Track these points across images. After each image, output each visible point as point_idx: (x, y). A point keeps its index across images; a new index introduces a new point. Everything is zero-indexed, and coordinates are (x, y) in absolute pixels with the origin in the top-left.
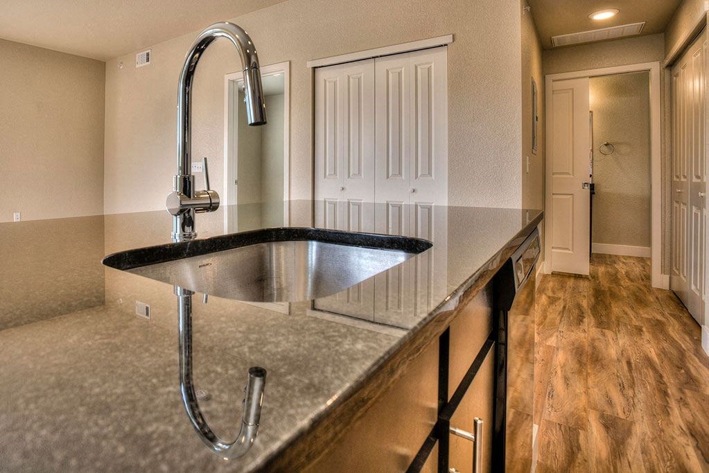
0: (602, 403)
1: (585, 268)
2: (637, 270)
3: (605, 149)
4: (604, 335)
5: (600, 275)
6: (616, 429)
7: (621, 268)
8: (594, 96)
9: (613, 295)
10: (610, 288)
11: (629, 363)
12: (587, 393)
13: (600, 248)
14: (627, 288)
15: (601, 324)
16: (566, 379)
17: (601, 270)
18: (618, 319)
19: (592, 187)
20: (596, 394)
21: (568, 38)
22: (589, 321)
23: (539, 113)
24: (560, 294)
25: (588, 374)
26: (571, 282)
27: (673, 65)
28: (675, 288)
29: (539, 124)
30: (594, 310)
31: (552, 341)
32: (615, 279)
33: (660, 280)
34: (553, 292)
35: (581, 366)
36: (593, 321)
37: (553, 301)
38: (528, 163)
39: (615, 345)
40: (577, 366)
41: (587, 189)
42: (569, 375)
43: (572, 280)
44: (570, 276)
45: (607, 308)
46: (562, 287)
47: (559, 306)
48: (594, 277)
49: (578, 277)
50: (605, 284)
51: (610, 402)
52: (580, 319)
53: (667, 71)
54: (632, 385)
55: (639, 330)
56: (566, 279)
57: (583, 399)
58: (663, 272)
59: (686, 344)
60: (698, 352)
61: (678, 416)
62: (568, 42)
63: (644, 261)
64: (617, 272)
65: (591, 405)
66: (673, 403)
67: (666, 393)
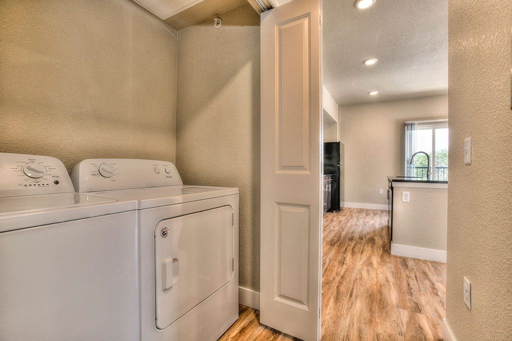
0: (371, 270)
6: (368, 263)
11: (351, 296)
12: (377, 274)
16: (387, 281)
20: (373, 275)
25: (376, 285)
35: (380, 291)
40: (382, 290)
42: (386, 284)
51: (368, 271)
54: (356, 279)
57: (379, 272)
61: (344, 269)
65: (376, 270)
66: (342, 273)
67: (342, 277)
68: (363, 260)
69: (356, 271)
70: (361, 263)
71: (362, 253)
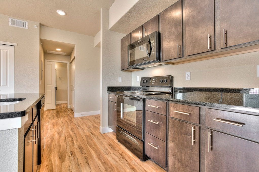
1: (55, 108)
2: (65, 106)
3: (59, 79)
4: (58, 119)
5: (58, 108)
6: (60, 134)
7: (62, 106)
8: (56, 66)
9: (60, 112)
10: (60, 111)
11: (63, 123)
12: (55, 130)
13: (58, 102)
14: (63, 110)
15: (58, 118)
16: (51, 130)
17: (58, 107)
18: (61, 116)
19: (56, 88)
21: (51, 52)
22: (56, 118)
23: (43, 69)
24: (49, 114)
25: (55, 127)
26: (51, 111)
27: (71, 63)
28: (71, 108)
29: (43, 72)
30: (57, 115)
31: (48, 124)
32: (61, 108)
33: (69, 107)
34: (47, 114)
36: (56, 117)
37: (47, 116)
38: (40, 82)
39: (60, 121)
40: (53, 126)
41: (55, 88)
42: (51, 128)
43: (52, 111)
44: (51, 110)
45: (59, 114)
46: (49, 113)
47: (49, 117)
48: (57, 109)
49: (53, 110)
50: (59, 110)
51: (59, 130)
52: (54, 118)
53: (70, 64)
54: (63, 126)
55: (65, 117)
56: (50, 111)
58: (70, 105)
59: (72, 117)
60: (74, 117)
61: (70, 128)
62: (51, 53)
63: (67, 104)
64: (62, 107)
65: (56, 132)
66: (69, 126)
67: (68, 125)
68: (63, 134)
69: (64, 128)
70: (64, 132)
71: (65, 138)
